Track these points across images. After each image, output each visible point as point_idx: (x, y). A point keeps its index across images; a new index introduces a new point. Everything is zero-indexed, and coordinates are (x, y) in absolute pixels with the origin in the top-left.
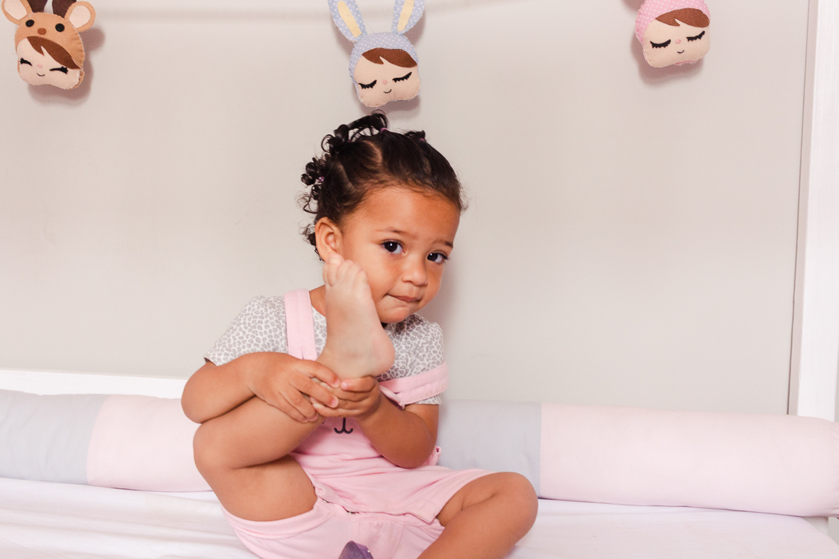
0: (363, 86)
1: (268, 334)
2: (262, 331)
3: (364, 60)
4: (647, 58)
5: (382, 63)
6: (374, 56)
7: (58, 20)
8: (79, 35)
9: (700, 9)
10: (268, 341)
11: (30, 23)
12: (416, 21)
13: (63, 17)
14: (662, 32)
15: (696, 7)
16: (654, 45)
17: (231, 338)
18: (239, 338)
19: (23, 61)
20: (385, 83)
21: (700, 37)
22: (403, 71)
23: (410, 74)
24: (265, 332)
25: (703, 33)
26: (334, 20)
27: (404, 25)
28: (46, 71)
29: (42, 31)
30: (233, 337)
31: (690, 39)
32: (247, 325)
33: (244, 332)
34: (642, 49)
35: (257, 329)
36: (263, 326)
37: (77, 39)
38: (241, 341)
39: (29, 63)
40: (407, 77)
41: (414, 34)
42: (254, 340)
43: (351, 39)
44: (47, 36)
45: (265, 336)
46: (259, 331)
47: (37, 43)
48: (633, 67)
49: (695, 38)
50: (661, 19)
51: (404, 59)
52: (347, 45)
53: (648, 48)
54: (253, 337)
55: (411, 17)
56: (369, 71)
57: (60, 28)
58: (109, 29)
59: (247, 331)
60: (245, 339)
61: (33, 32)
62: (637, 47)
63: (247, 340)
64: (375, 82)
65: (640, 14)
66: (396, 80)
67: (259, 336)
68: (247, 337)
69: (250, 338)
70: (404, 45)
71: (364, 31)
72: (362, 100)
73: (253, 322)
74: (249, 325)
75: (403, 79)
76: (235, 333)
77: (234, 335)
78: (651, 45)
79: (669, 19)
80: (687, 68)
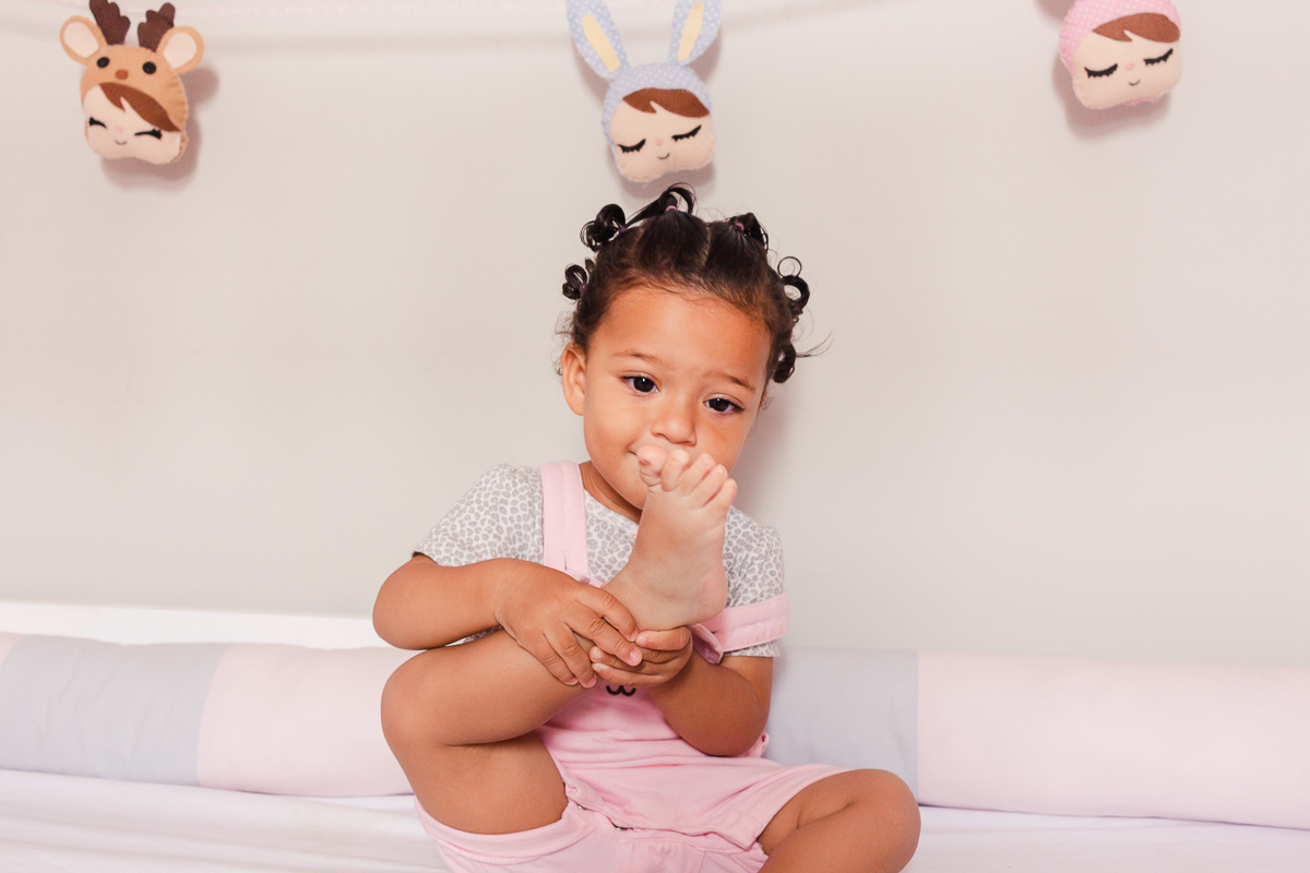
0: (625, 149)
1: (516, 522)
2: (507, 516)
3: (626, 107)
4: (1079, 94)
5: (653, 111)
6: (641, 100)
7: (147, 56)
8: (179, 79)
9: (1165, 13)
10: (513, 533)
11: (103, 62)
12: (707, 44)
13: (154, 50)
14: (1104, 51)
15: (1158, 10)
16: (1091, 73)
17: (457, 523)
18: (470, 524)
19: (93, 122)
20: (659, 143)
21: (1165, 58)
22: (688, 124)
23: (698, 129)
24: (511, 518)
25: (1170, 52)
26: (578, 45)
27: (688, 50)
28: (129, 135)
29: (122, 74)
30: (461, 522)
31: (1149, 61)
32: (482, 504)
33: (478, 516)
34: (1071, 79)
35: (498, 512)
36: (508, 508)
37: (176, 85)
38: (473, 529)
39: (103, 125)
40: (694, 133)
41: (705, 64)
42: (494, 528)
43: (604, 75)
44: (130, 82)
45: (510, 524)
46: (501, 515)
47: (115, 93)
48: (1055, 110)
49: (1158, 60)
50: (1102, 30)
51: (688, 105)
52: (597, 86)
53: (1080, 78)
54: (493, 524)
55: (700, 37)
56: (634, 124)
57: (149, 68)
58: (226, 68)
59: (482, 514)
60: (478, 525)
61: (108, 75)
62: (1062, 77)
63: (483, 528)
64: (642, 143)
65: (1067, 23)
66: (676, 138)
67: (502, 524)
68: (483, 524)
69: (487, 524)
70: (689, 83)
71: (624, 62)
72: (623, 172)
73: (492, 501)
74: (486, 504)
75: (687, 136)
76: (464, 515)
77: (462, 518)
78: (1086, 74)
79: (1114, 30)
80: (1142, 110)
